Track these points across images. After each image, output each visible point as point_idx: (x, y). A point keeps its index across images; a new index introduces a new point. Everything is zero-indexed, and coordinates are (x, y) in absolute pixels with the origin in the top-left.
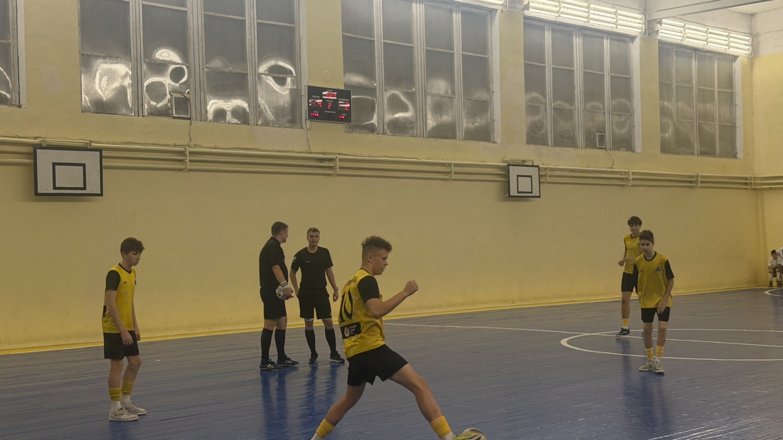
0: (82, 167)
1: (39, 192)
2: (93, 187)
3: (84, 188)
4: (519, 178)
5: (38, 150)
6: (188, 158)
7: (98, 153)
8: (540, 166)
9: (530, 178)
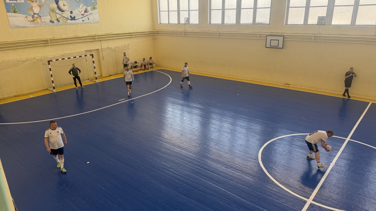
0: (278, 41)
1: (266, 47)
2: (281, 46)
3: (278, 46)
5: (267, 36)
6: (313, 38)
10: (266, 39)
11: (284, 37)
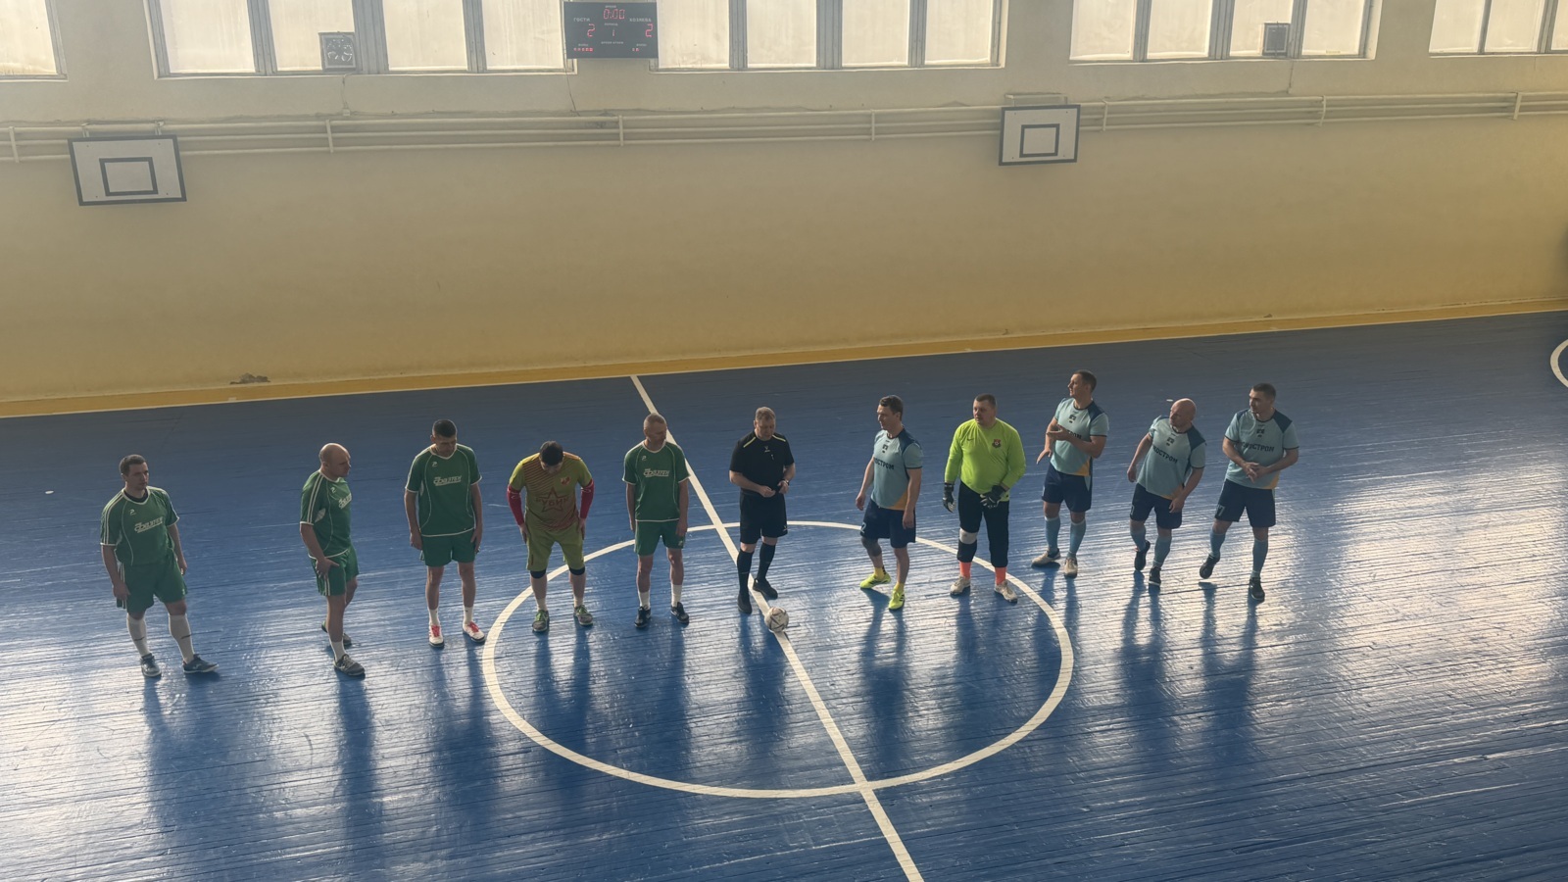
0: (147, 163)
1: (85, 200)
2: (169, 187)
3: (155, 191)
4: (1026, 130)
5: (74, 143)
6: (330, 135)
7: (171, 141)
8: (1082, 104)
9: (1054, 129)
10: (69, 156)
11: (179, 139)
